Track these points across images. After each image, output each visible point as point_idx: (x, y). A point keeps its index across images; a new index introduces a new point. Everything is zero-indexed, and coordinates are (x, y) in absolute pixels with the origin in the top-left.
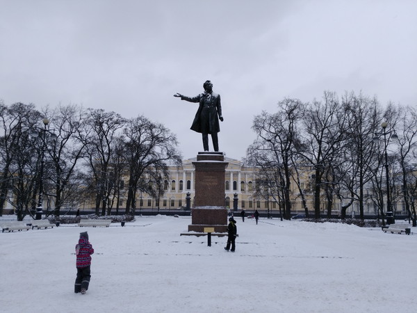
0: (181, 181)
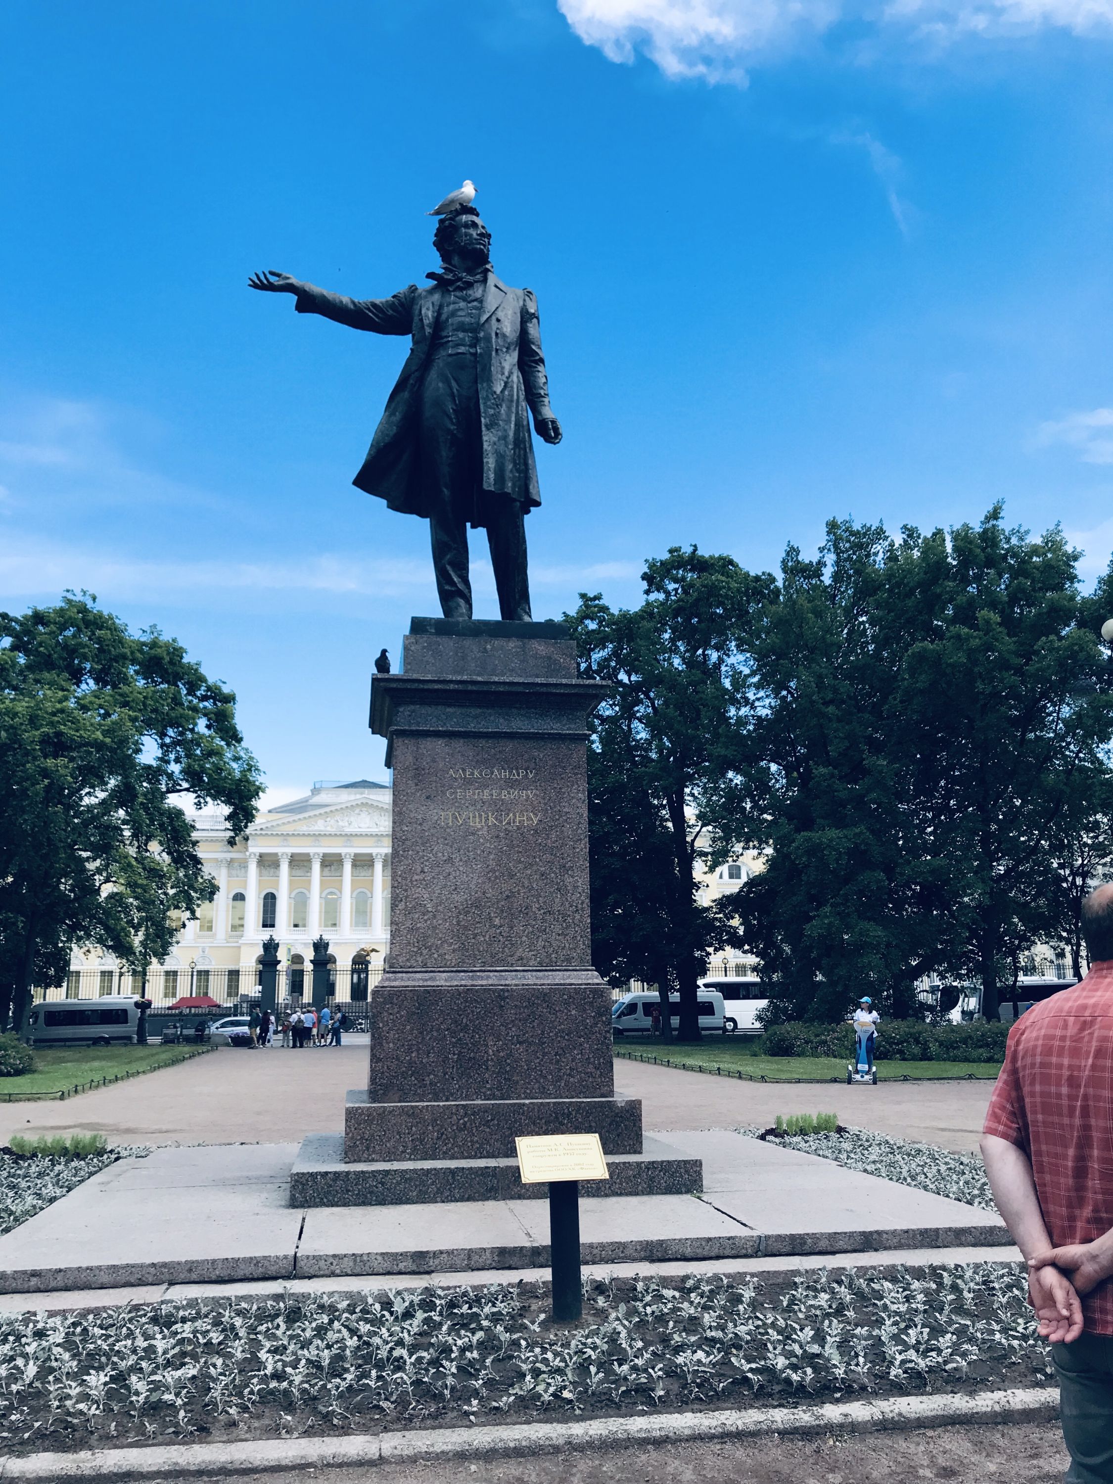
0: (239, 897)
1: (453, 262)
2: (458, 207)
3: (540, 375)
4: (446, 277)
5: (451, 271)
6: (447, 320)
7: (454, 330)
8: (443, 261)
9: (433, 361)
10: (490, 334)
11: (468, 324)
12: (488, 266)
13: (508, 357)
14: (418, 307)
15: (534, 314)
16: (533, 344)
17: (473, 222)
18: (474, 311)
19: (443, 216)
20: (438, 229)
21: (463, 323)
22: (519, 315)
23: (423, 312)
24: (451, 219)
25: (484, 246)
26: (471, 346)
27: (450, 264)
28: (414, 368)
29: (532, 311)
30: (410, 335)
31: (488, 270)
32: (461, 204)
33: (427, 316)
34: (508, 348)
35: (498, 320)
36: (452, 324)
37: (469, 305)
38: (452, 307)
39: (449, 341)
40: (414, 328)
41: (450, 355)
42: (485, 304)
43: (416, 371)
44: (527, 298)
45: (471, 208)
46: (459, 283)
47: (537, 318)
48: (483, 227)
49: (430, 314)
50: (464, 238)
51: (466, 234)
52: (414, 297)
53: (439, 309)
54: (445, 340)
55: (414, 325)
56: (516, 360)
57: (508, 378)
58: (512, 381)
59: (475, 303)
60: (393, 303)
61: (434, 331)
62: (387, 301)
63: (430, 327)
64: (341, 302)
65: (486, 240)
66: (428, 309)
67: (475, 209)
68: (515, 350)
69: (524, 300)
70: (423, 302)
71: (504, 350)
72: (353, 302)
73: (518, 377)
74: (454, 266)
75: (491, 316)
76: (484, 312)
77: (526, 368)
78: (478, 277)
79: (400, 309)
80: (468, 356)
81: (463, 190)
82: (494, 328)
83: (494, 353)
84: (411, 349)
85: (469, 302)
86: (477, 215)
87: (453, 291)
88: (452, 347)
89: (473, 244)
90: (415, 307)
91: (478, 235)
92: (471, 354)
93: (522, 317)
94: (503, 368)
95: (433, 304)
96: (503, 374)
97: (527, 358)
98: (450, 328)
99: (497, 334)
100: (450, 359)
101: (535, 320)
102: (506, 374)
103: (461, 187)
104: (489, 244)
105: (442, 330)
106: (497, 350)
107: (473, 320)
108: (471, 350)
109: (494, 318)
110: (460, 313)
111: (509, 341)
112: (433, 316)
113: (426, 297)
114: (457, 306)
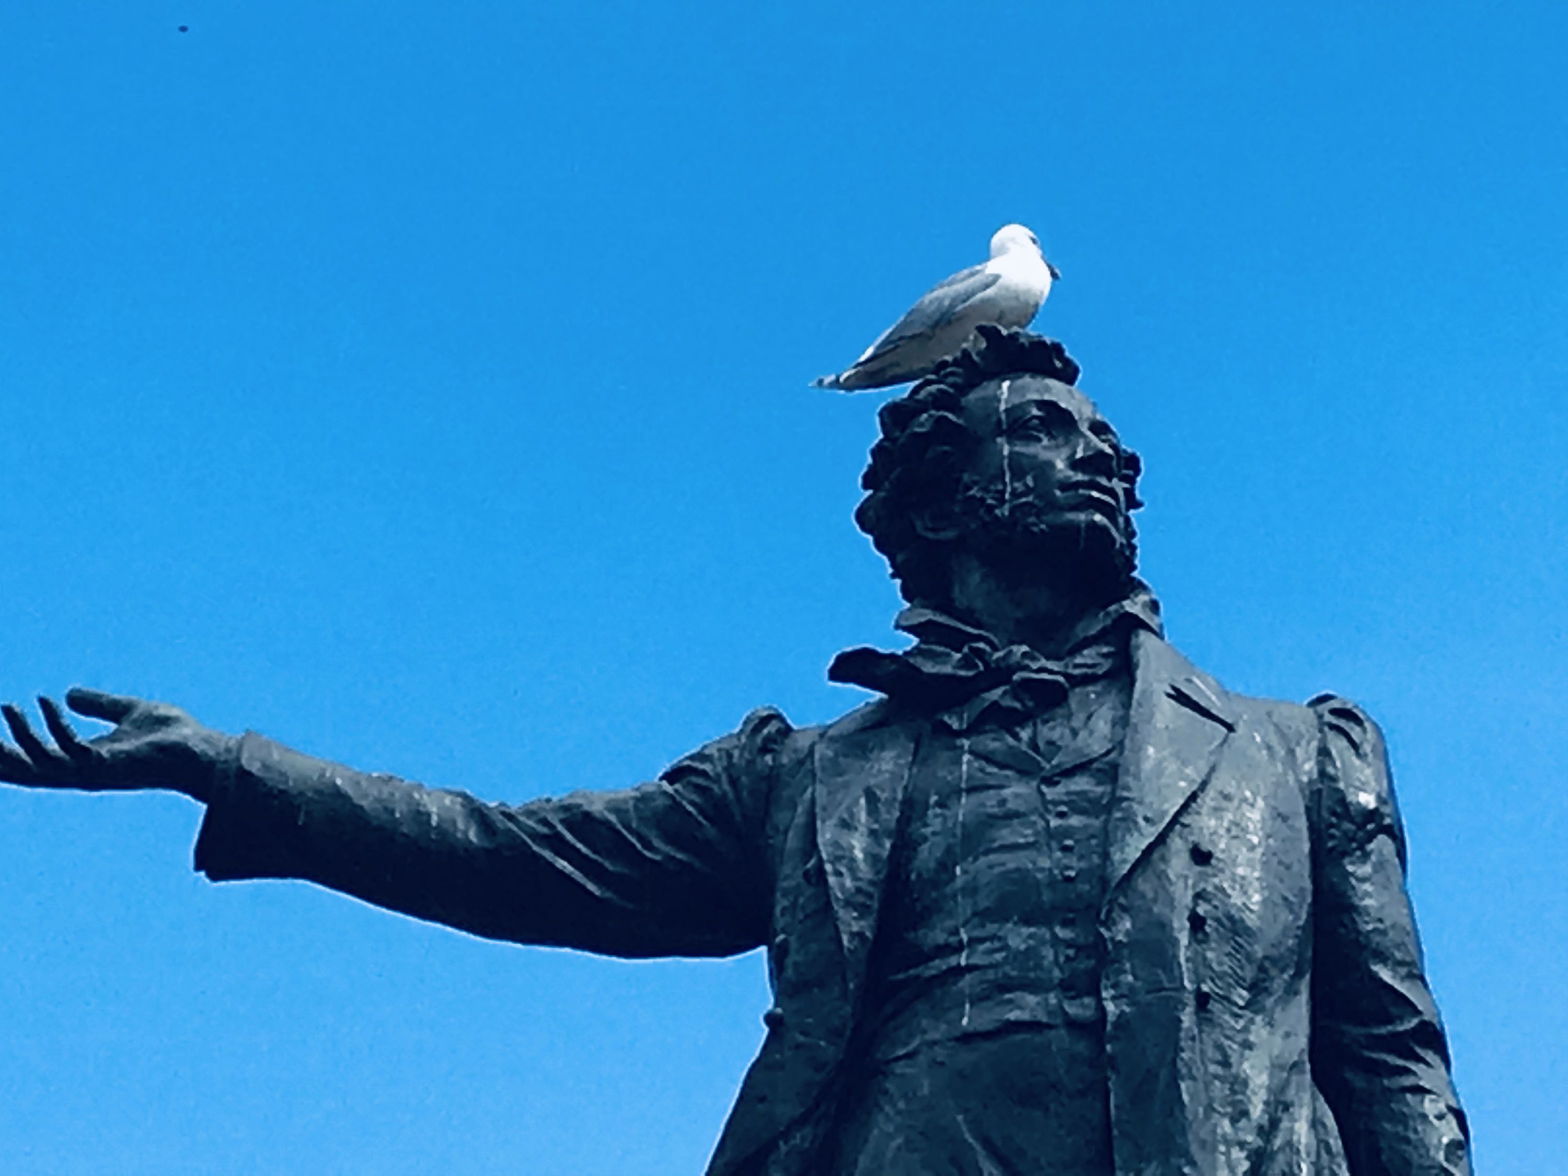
1: (960, 598)
2: (974, 343)
3: (1430, 1106)
4: (929, 668)
5: (955, 640)
6: (945, 867)
7: (983, 916)
8: (907, 594)
9: (882, 1070)
10: (1164, 926)
11: (1052, 883)
12: (1134, 606)
13: (1259, 1032)
14: (800, 818)
15: (1373, 815)
16: (1382, 957)
17: (1049, 406)
18: (1075, 821)
19: (902, 391)
20: (877, 452)
21: (1021, 877)
22: (1302, 823)
23: (826, 835)
24: (939, 401)
25: (1110, 512)
26: (1069, 988)
27: (945, 607)
28: (786, 1111)
29: (1368, 800)
30: (763, 950)
31: (1135, 624)
32: (989, 333)
33: (843, 856)
34: (1257, 988)
35: (1201, 857)
36: (971, 890)
37: (1050, 793)
38: (964, 807)
39: (959, 971)
40: (780, 922)
41: (967, 1038)
42: (1131, 786)
43: (800, 1122)
44: (1337, 745)
45: (1039, 344)
46: (995, 694)
47: (1395, 834)
48: (1099, 428)
49: (858, 846)
50: (1009, 485)
51: (1019, 467)
52: (777, 767)
53: (904, 821)
54: (940, 965)
55: (782, 903)
56: (1302, 1041)
57: (1268, 1131)
58: (1290, 1145)
59: (1081, 783)
60: (675, 805)
61: (880, 928)
62: (643, 799)
63: (863, 911)
64: (421, 816)
65: (1118, 486)
66: (847, 825)
67: (1057, 349)
68: (1291, 991)
69: (1324, 752)
70: (821, 791)
71: (1241, 996)
72: (477, 813)
73: (1316, 1123)
74: (967, 616)
75: (1162, 839)
76: (1129, 820)
77: (1358, 1081)
78: (1088, 656)
79: (710, 830)
80: (1060, 1037)
81: (991, 267)
82: (1185, 898)
83: (1187, 1018)
84: (770, 1019)
85: (1051, 782)
86: (1068, 374)
87: (972, 730)
88: (977, 1000)
89: (1055, 506)
90: (780, 817)
91: (1075, 464)
92: (1072, 1024)
93: (1317, 833)
94: (1239, 1084)
95: (871, 797)
96: (1240, 1114)
97: (1357, 1031)
98: (964, 907)
99: (1197, 923)
100: (966, 1057)
101: (1382, 844)
102: (1257, 1111)
103: (985, 255)
104: (1133, 503)
105: (923, 917)
106: (1202, 1000)
107: (1074, 865)
108: (1072, 1009)
109: (1178, 844)
110: (1006, 835)
111: (1259, 951)
112: (872, 858)
113: (834, 768)
114: (989, 800)
